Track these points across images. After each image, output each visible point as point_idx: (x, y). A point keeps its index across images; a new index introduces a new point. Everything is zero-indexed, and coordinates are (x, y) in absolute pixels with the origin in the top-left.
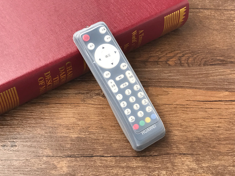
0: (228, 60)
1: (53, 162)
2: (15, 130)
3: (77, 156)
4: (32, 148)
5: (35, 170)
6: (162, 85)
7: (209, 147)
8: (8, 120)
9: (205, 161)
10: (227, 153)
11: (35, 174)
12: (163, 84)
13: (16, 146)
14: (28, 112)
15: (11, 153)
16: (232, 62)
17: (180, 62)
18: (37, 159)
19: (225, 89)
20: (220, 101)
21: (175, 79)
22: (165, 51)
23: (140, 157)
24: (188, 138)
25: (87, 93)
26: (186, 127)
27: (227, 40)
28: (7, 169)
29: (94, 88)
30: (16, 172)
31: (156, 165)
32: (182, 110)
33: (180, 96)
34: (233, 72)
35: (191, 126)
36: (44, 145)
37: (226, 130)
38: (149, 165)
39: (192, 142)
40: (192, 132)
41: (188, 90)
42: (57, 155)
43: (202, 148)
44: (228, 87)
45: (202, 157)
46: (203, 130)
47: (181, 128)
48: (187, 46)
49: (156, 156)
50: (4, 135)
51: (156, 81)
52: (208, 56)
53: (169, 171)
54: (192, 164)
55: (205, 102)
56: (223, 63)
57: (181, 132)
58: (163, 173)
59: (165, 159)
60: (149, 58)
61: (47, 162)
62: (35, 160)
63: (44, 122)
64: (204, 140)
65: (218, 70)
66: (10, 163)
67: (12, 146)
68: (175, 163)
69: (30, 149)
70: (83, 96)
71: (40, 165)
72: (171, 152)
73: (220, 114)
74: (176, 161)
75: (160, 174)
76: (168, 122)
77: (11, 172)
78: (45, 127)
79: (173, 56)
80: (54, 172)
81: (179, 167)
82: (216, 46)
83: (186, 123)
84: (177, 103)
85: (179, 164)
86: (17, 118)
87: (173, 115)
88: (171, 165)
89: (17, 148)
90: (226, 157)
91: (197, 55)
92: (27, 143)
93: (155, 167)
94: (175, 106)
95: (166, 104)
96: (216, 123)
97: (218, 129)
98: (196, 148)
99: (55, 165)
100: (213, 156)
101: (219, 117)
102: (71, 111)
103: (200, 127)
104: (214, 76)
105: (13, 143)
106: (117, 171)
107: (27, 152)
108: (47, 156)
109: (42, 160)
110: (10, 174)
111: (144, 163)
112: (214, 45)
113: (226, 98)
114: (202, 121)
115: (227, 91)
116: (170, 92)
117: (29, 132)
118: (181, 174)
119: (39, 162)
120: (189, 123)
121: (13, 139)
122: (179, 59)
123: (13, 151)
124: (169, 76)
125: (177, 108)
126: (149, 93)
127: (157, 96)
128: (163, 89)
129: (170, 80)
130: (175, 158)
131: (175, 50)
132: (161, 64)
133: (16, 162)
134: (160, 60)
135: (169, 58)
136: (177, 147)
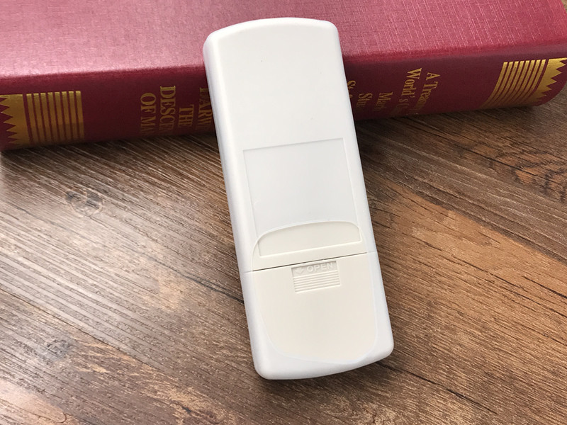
2: (113, 172)
3: (214, 287)
4: (128, 225)
5: (110, 276)
6: (484, 219)
7: (526, 406)
11: (107, 283)
12: (486, 218)
13: (96, 207)
14: (159, 149)
15: (79, 218)
18: (127, 254)
21: (521, 218)
24: (485, 363)
26: (494, 338)
31: (380, 388)
32: (503, 295)
33: (515, 260)
35: (506, 340)
36: (156, 233)
39: (491, 376)
40: (501, 354)
41: (539, 256)
42: (172, 266)
43: (510, 401)
45: (498, 420)
46: (530, 362)
47: (480, 334)
50: (83, 173)
51: (473, 204)
53: (404, 416)
57: (478, 344)
58: (388, 415)
59: (409, 385)
61: (145, 270)
62: (121, 254)
63: (181, 183)
64: (523, 384)
66: (68, 236)
67: (89, 204)
68: (427, 405)
69: (123, 227)
71: (126, 271)
72: (430, 376)
74: (433, 402)
75: (382, 413)
76: (457, 307)
77: (60, 258)
78: (178, 195)
79: (537, 164)
80: (148, 298)
81: (433, 419)
83: (497, 327)
84: (500, 273)
85: (436, 413)
86: (130, 151)
87: (475, 294)
88: (416, 405)
89: (97, 211)
92: (122, 212)
93: (376, 392)
94: (492, 278)
95: (472, 263)
98: (493, 394)
99: (156, 285)
103: (528, 351)
105: (95, 198)
108: (150, 258)
109: (137, 262)
110: (55, 259)
114: (540, 339)
116: (493, 242)
119: (127, 262)
120: (506, 331)
121: (98, 191)
122: (547, 176)
123: (86, 214)
124: (506, 204)
125: (493, 285)
126: (445, 222)
127: (459, 238)
128: (482, 227)
129: (507, 215)
130: (434, 394)
131: (546, 152)
132: (497, 168)
133: (80, 240)
134: (501, 160)
135: (525, 163)
136: (450, 373)
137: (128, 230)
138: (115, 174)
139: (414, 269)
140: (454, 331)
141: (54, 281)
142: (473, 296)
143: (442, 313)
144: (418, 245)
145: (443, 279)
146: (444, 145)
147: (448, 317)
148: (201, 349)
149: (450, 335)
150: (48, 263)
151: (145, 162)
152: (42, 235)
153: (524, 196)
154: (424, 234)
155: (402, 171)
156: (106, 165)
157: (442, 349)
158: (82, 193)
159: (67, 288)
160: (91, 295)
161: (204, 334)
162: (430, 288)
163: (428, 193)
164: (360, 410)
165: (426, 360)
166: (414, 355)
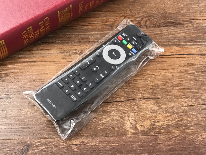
0: (177, 22)
5: (28, 118)
7: (166, 92)
8: (3, 77)
9: (163, 103)
10: (180, 96)
11: (28, 120)
13: (10, 98)
14: (19, 70)
15: (7, 104)
16: (180, 24)
17: (140, 25)
18: (29, 108)
19: (176, 45)
20: (172, 55)
22: (128, 15)
23: (113, 103)
24: (149, 86)
25: (67, 52)
26: (148, 77)
27: (175, 6)
28: (5, 118)
29: (72, 48)
30: (12, 120)
31: (125, 108)
34: (181, 32)
35: (151, 76)
37: (179, 78)
38: (120, 109)
39: (153, 88)
40: (152, 81)
43: (161, 93)
44: (178, 44)
45: (161, 100)
46: (161, 79)
47: (143, 78)
48: (145, 11)
49: (125, 101)
52: (162, 19)
53: (136, 113)
54: (153, 106)
55: (161, 57)
56: (173, 24)
57: (144, 81)
58: (132, 115)
59: (133, 103)
60: (115, 22)
61: (38, 110)
62: (27, 109)
63: (33, 77)
64: (162, 86)
65: (169, 30)
66: (7, 112)
67: (7, 99)
68: (140, 106)
69: (23, 101)
70: (63, 54)
71: (33, 113)
72: (137, 97)
73: (173, 66)
74: (141, 104)
75: (130, 115)
78: (34, 81)
79: (134, 20)
81: (144, 109)
82: (167, 11)
83: (147, 74)
85: (144, 107)
86: (10, 75)
88: (138, 108)
89: (12, 100)
90: (180, 99)
91: (153, 19)
92: (20, 96)
93: (125, 110)
96: (170, 73)
97: (172, 78)
98: (156, 93)
100: (170, 99)
101: (172, 68)
102: (55, 68)
103: (158, 76)
104: (167, 35)
105: (8, 96)
107: (21, 103)
109: (34, 109)
110: (7, 121)
111: (116, 107)
112: (166, 10)
113: (177, 53)
114: (159, 71)
115: (177, 47)
117: (21, 86)
118: (146, 115)
119: (31, 110)
120: (150, 74)
121: (8, 93)
123: (9, 102)
133: (11, 112)
136: (141, 94)
140: (136, 81)
141: (11, 128)
149: (136, 83)
156: (5, 83)
157: (135, 88)
159: (17, 128)
160: (26, 127)
164: (124, 117)
165: (133, 93)
166: (129, 94)
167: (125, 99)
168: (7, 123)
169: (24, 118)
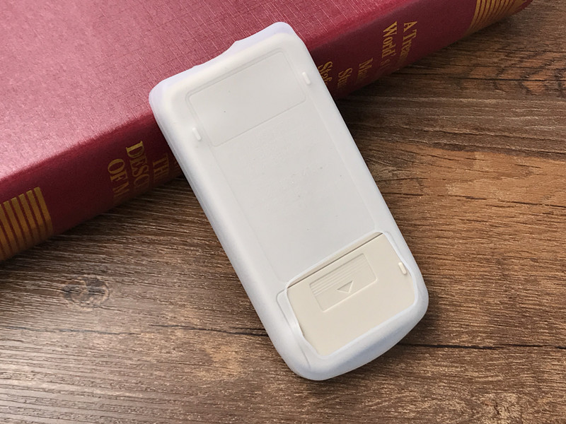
1: (203, 344)
2: (102, 247)
4: (145, 301)
5: (152, 366)
6: (514, 148)
11: (152, 375)
12: (515, 146)
13: (102, 293)
15: (88, 313)
18: (159, 333)
21: (550, 133)
23: (446, 349)
28: (76, 357)
30: (98, 368)
31: (488, 374)
36: (179, 297)
38: (469, 374)
42: (214, 327)
47: (562, 274)
49: (490, 348)
50: (69, 260)
51: (497, 136)
53: (526, 394)
57: (563, 285)
58: (509, 399)
59: (516, 359)
61: (185, 343)
62: (152, 336)
63: (180, 230)
66: (85, 339)
67: (91, 293)
68: (543, 372)
69: (141, 305)
71: (167, 353)
72: (532, 340)
74: (547, 366)
75: (502, 400)
76: (527, 255)
77: (89, 367)
80: (204, 373)
81: (555, 385)
84: (554, 200)
85: (556, 377)
87: (540, 234)
88: (533, 377)
89: (105, 298)
92: (132, 287)
93: (486, 379)
94: (549, 209)
95: (523, 201)
99: (206, 355)
105: (95, 283)
106: (377, 383)
107: (133, 312)
108: (185, 328)
109: (173, 338)
110: (83, 370)
111: (457, 367)
116: (534, 170)
117: (139, 255)
118: (559, 406)
119: (163, 342)
121: (95, 274)
122: (556, 76)
123: (95, 306)
124: (528, 123)
125: (553, 216)
126: (476, 167)
127: (498, 179)
128: (515, 158)
129: (536, 134)
130: (545, 358)
131: (545, 51)
132: (504, 87)
133: (100, 338)
134: (503, 76)
135: (528, 70)
136: (551, 328)
137: (147, 305)
138: (106, 247)
139: (467, 231)
140: (535, 282)
141: (93, 395)
142: (538, 236)
143: (516, 267)
144: (459, 202)
145: (501, 230)
146: (439, 82)
147: (523, 269)
148: (286, 408)
149: (532, 288)
150: (78, 378)
151: (131, 221)
152: (57, 349)
153: (543, 107)
154: (461, 188)
155: (408, 127)
156: (91, 240)
157: (530, 306)
158: (80, 284)
159: (110, 397)
160: (141, 396)
161: (281, 390)
162: (492, 245)
163: (445, 141)
164: (479, 406)
165: (522, 324)
166: (508, 324)
167: (489, 342)
168: (79, 374)
169: (138, 365)
